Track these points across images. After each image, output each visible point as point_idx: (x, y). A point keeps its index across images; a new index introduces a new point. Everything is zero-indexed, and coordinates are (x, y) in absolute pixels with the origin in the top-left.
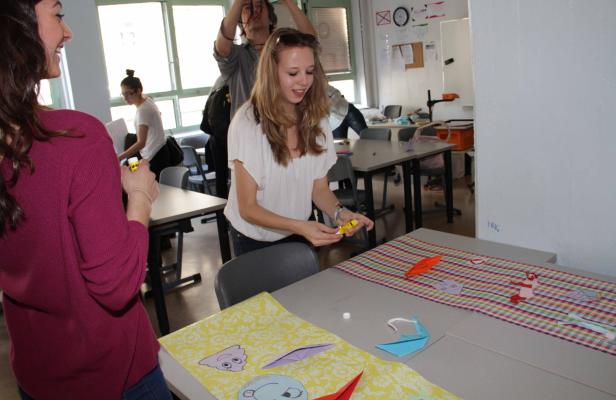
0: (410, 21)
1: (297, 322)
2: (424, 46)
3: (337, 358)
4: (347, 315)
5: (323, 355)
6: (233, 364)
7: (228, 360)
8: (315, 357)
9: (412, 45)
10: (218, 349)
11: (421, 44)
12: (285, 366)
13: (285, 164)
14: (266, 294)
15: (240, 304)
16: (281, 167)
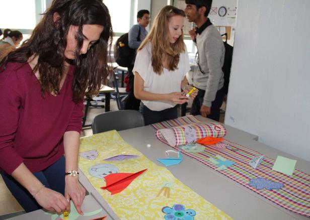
0: (227, 14)
1: (126, 144)
2: (232, 29)
3: (138, 162)
4: (149, 146)
5: (132, 159)
6: (91, 157)
7: (90, 155)
8: (128, 160)
9: (226, 27)
10: (86, 150)
11: (230, 27)
12: (113, 161)
13: (160, 74)
14: (115, 131)
15: (102, 133)
16: (158, 75)
